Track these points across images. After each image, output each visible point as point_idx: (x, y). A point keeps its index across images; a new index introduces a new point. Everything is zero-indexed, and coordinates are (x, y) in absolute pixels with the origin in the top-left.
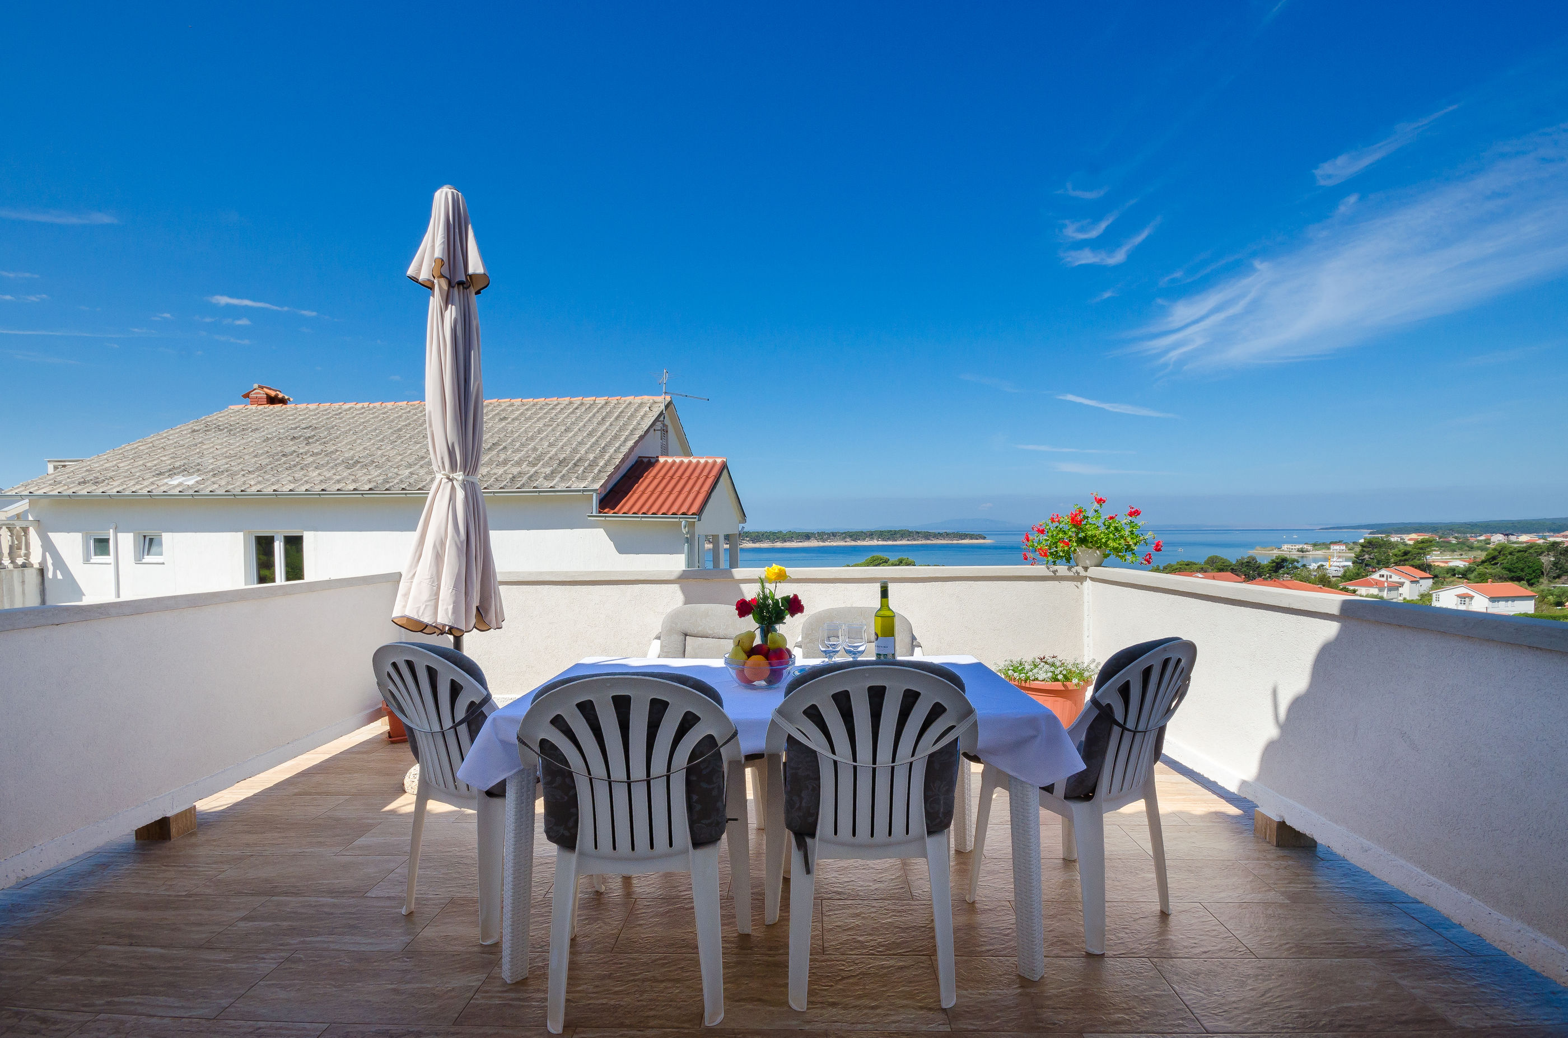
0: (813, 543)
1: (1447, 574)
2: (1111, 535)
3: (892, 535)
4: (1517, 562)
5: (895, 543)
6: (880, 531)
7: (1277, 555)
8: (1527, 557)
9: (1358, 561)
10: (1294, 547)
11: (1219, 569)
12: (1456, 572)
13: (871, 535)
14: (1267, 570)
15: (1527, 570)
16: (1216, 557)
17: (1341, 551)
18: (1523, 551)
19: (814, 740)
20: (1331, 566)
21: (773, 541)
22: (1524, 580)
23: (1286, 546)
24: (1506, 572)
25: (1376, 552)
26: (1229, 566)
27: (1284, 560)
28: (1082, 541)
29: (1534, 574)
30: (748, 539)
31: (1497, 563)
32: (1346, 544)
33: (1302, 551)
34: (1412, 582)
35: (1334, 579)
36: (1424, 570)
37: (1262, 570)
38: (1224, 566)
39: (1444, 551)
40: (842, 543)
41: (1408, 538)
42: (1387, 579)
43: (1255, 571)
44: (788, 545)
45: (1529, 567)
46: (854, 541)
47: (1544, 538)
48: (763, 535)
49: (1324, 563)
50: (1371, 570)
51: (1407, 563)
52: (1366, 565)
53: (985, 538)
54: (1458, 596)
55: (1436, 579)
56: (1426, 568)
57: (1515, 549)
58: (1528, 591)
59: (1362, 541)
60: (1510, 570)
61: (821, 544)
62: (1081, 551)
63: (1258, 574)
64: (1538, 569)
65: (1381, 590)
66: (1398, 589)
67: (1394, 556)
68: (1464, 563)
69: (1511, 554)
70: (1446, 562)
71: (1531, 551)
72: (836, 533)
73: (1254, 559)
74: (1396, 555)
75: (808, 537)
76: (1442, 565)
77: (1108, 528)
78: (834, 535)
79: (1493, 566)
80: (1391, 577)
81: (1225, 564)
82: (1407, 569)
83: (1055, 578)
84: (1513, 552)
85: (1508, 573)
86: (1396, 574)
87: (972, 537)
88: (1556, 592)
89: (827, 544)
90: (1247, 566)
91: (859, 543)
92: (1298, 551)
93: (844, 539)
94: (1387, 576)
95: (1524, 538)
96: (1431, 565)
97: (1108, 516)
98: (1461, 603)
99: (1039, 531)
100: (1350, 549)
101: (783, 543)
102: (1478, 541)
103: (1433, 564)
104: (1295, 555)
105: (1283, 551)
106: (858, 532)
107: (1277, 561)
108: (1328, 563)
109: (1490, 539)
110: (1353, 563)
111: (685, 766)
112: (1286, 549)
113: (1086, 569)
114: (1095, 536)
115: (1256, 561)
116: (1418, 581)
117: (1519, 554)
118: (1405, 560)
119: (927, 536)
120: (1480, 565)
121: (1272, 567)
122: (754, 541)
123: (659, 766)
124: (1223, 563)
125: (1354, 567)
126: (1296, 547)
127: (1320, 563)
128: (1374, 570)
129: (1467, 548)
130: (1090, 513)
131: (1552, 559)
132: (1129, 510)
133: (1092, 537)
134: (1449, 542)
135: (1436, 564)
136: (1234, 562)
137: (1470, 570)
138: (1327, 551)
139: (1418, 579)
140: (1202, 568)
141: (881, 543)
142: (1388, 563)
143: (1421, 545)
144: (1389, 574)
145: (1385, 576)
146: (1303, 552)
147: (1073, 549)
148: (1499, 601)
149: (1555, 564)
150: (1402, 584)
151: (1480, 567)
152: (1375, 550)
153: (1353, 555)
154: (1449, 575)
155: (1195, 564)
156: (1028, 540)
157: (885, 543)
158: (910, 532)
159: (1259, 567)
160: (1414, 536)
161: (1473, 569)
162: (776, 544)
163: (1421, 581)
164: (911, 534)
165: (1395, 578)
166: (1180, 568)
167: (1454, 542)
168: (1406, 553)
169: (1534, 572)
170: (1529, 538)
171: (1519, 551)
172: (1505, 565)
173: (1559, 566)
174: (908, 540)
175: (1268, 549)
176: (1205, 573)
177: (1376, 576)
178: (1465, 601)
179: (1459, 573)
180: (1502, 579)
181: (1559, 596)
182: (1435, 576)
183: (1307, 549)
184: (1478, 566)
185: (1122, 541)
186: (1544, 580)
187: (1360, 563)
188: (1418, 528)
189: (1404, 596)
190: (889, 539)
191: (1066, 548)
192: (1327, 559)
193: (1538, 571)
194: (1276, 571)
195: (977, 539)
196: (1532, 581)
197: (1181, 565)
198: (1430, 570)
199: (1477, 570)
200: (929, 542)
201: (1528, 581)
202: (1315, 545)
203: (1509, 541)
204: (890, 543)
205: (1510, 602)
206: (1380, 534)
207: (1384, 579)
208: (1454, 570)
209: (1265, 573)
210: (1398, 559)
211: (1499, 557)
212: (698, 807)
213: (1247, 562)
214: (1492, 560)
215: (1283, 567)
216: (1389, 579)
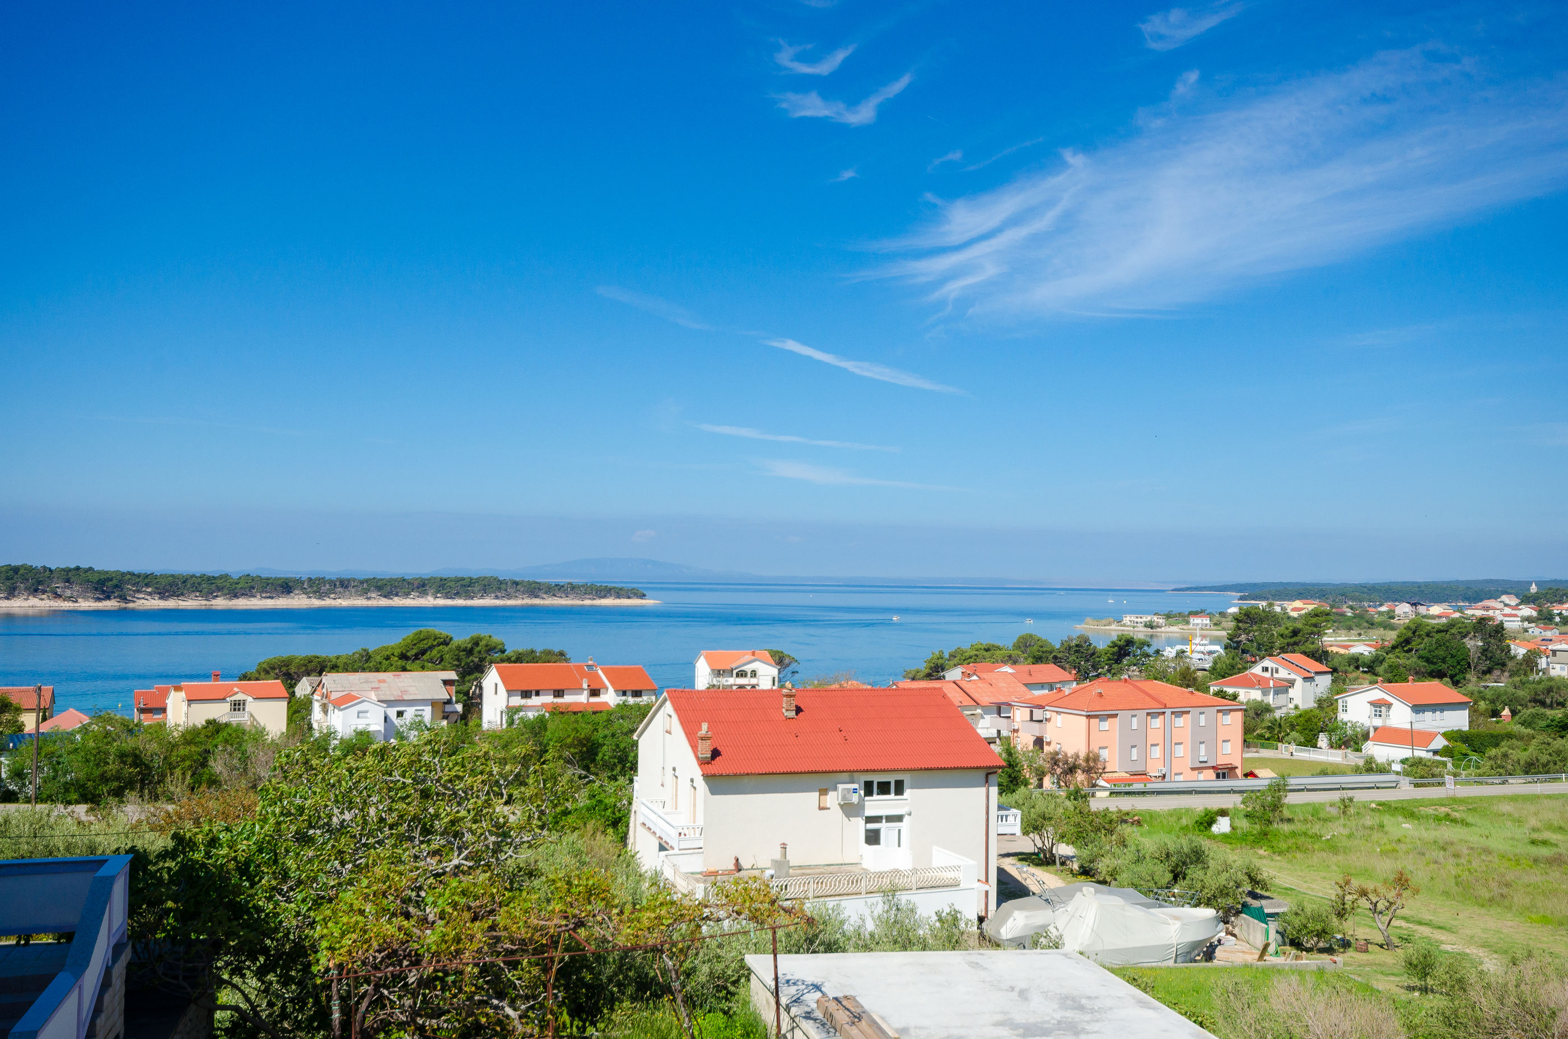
0: (298, 601)
1: (1349, 666)
3: (465, 586)
4: (1437, 649)
5: (470, 603)
6: (441, 580)
7: (1120, 633)
8: (1448, 641)
9: (1233, 645)
10: (1139, 620)
11: (1034, 657)
12: (1360, 662)
13: (421, 586)
14: (1106, 658)
15: (1450, 661)
16: (1031, 636)
17: (1204, 627)
18: (1443, 631)
20: (1192, 652)
21: (209, 595)
22: (1446, 677)
23: (1128, 618)
24: (1424, 663)
25: (1256, 631)
26: (1051, 652)
27: (1130, 642)
29: (1459, 667)
30: (149, 590)
31: (1411, 650)
32: (1210, 615)
33: (1150, 626)
34: (1305, 679)
35: (1199, 674)
36: (1319, 660)
37: (1098, 659)
38: (1043, 652)
39: (1338, 628)
40: (360, 602)
41: (1291, 607)
42: (1272, 675)
43: (1088, 661)
44: (242, 603)
45: (1453, 656)
46: (385, 597)
47: (1460, 610)
48: (184, 582)
49: (1184, 647)
50: (1249, 660)
51: (1296, 648)
52: (1244, 652)
53: (644, 595)
54: (1372, 703)
55: (1335, 674)
56: (1320, 656)
57: (1433, 628)
58: (1454, 695)
59: (1233, 610)
60: (1428, 660)
61: (316, 603)
63: (1093, 666)
64: (1464, 659)
65: (1265, 693)
66: (1287, 692)
67: (1280, 638)
68: (1370, 649)
69: (1428, 635)
70: (1346, 647)
71: (1453, 631)
72: (349, 580)
73: (1086, 640)
74: (1282, 636)
75: (286, 587)
76: (1342, 651)
78: (343, 585)
79: (1407, 655)
80: (1277, 671)
81: (1044, 649)
82: (1297, 658)
84: (1430, 632)
85: (1427, 664)
86: (1285, 667)
87: (619, 593)
88: (1489, 694)
89: (328, 602)
90: (1077, 651)
91: (397, 602)
92: (1146, 626)
93: (365, 593)
94: (1272, 670)
95: (1436, 610)
96: (1327, 652)
98: (1375, 715)
100: (1215, 624)
101: (230, 599)
102: (1380, 613)
103: (1329, 649)
104: (1140, 633)
105: (1124, 625)
106: (396, 580)
107: (1119, 643)
108: (1188, 647)
109: (1394, 611)
110: (1226, 648)
112: (1129, 623)
115: (1090, 644)
116: (1312, 678)
117: (1438, 636)
118: (1295, 644)
119: (534, 589)
120: (1390, 652)
121: (1113, 654)
122: (163, 593)
124: (1042, 647)
125: (1227, 654)
126: (1142, 620)
127: (1179, 647)
128: (1253, 660)
129: (1366, 624)
131: (1480, 644)
134: (1343, 615)
135: (1335, 649)
136: (1058, 646)
137: (1377, 660)
138: (1185, 627)
139: (1313, 675)
140: (1010, 657)
141: (441, 602)
142: (1272, 648)
143: (1314, 620)
144: (1275, 666)
145: (1270, 670)
146: (1152, 628)
148: (1424, 711)
149: (1484, 651)
150: (1292, 683)
151: (1390, 655)
152: (1255, 628)
153: (1224, 633)
154: (1352, 667)
155: (999, 648)
157: (449, 602)
158: (501, 582)
159: (1093, 654)
160: (1298, 604)
161: (1381, 658)
162: (214, 602)
163: (1317, 678)
164: (503, 586)
165: (1283, 673)
166: (977, 656)
167: (1349, 614)
168: (1295, 633)
169: (1458, 663)
170: (1442, 611)
171: (1439, 631)
172: (1421, 652)
173: (1489, 655)
174: (497, 597)
175: (1104, 621)
176: (1014, 666)
177: (1257, 670)
178: (1380, 711)
179: (1364, 665)
180: (1421, 675)
181: (1492, 702)
182: (1334, 670)
183: (1158, 623)
184: (1387, 654)
186: (1471, 676)
187: (1235, 648)
188: (1302, 592)
189: (1295, 702)
190: (457, 595)
192: (1186, 641)
193: (1463, 663)
194: (1118, 661)
195: (629, 598)
196: (1457, 678)
197: (977, 650)
198: (1326, 660)
199: (1388, 661)
200: (537, 601)
201: (1452, 677)
202: (1168, 616)
203: (1417, 614)
204: (460, 602)
205: (1438, 713)
206: (1253, 599)
207: (1267, 675)
208: (1357, 660)
209: (1103, 664)
210: (1286, 641)
211: (1414, 641)
213: (1077, 646)
214: (1404, 644)
215: (1128, 654)
216: (1275, 675)
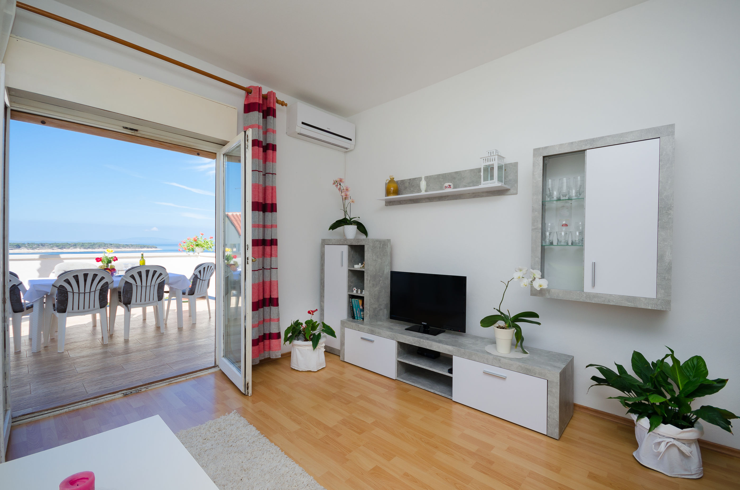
2: (205, 244)
19: (131, 281)
28: (197, 245)
62: (197, 249)
77: (205, 242)
83: (189, 256)
97: (204, 239)
99: (184, 242)
111: (100, 289)
113: (198, 253)
114: (201, 244)
123: (93, 289)
130: (200, 238)
132: (210, 237)
133: (200, 244)
147: (194, 248)
156: (180, 245)
185: (208, 245)
191: (192, 247)
212: (102, 298)
